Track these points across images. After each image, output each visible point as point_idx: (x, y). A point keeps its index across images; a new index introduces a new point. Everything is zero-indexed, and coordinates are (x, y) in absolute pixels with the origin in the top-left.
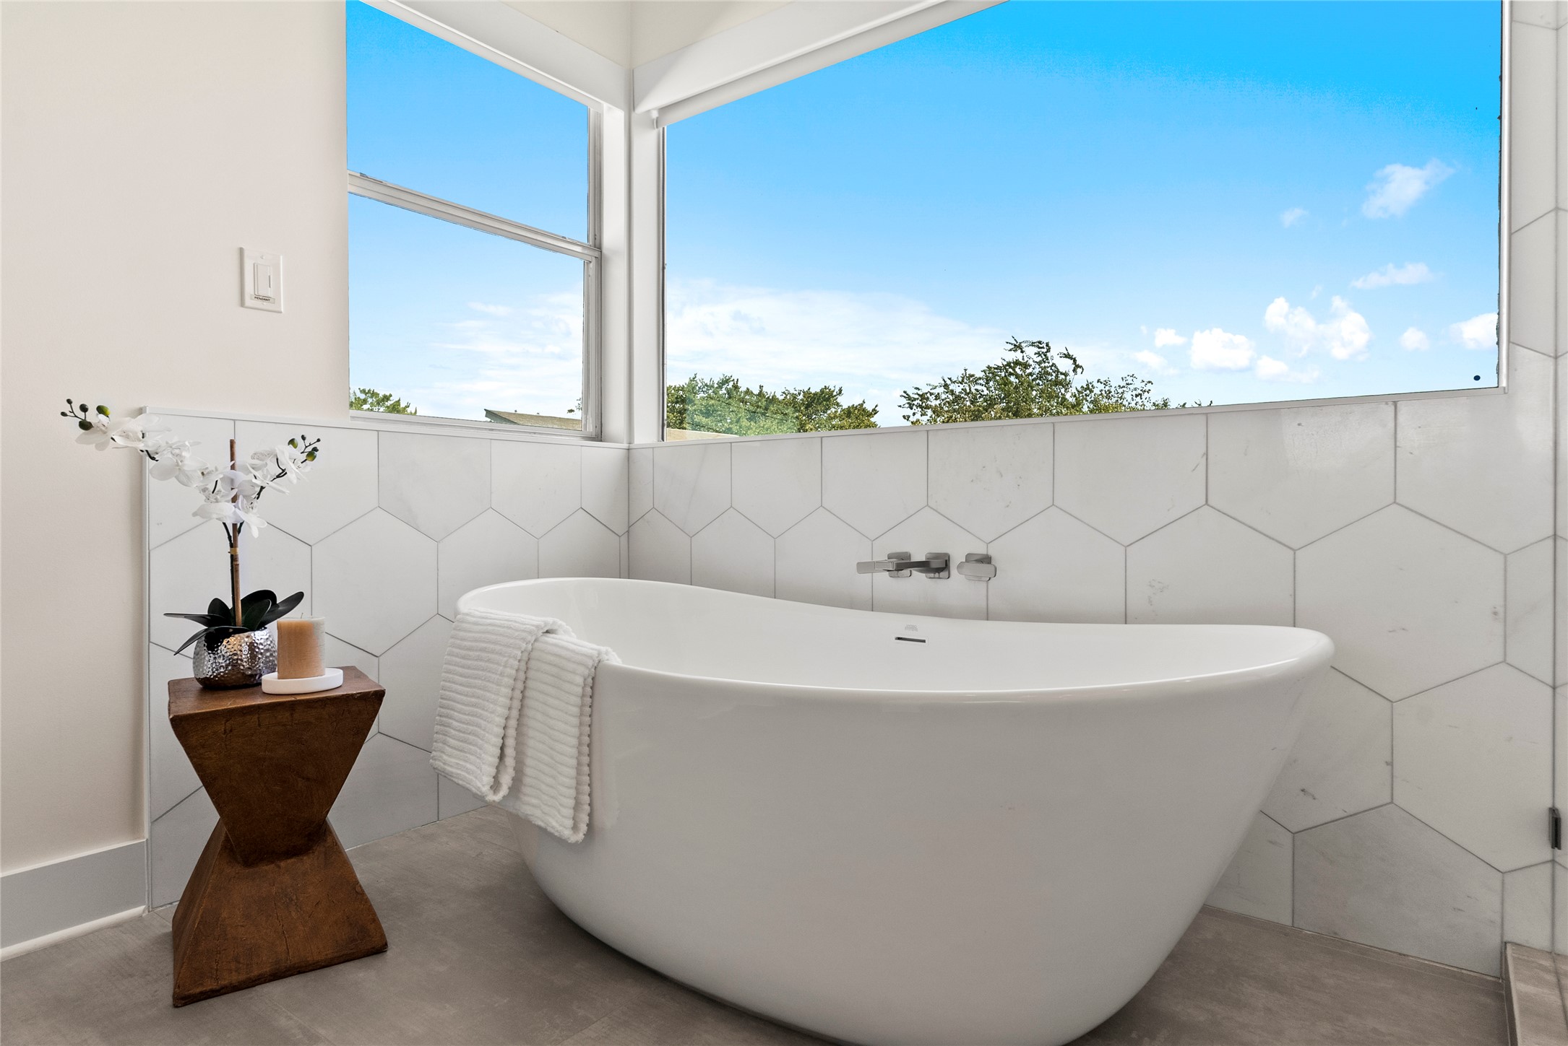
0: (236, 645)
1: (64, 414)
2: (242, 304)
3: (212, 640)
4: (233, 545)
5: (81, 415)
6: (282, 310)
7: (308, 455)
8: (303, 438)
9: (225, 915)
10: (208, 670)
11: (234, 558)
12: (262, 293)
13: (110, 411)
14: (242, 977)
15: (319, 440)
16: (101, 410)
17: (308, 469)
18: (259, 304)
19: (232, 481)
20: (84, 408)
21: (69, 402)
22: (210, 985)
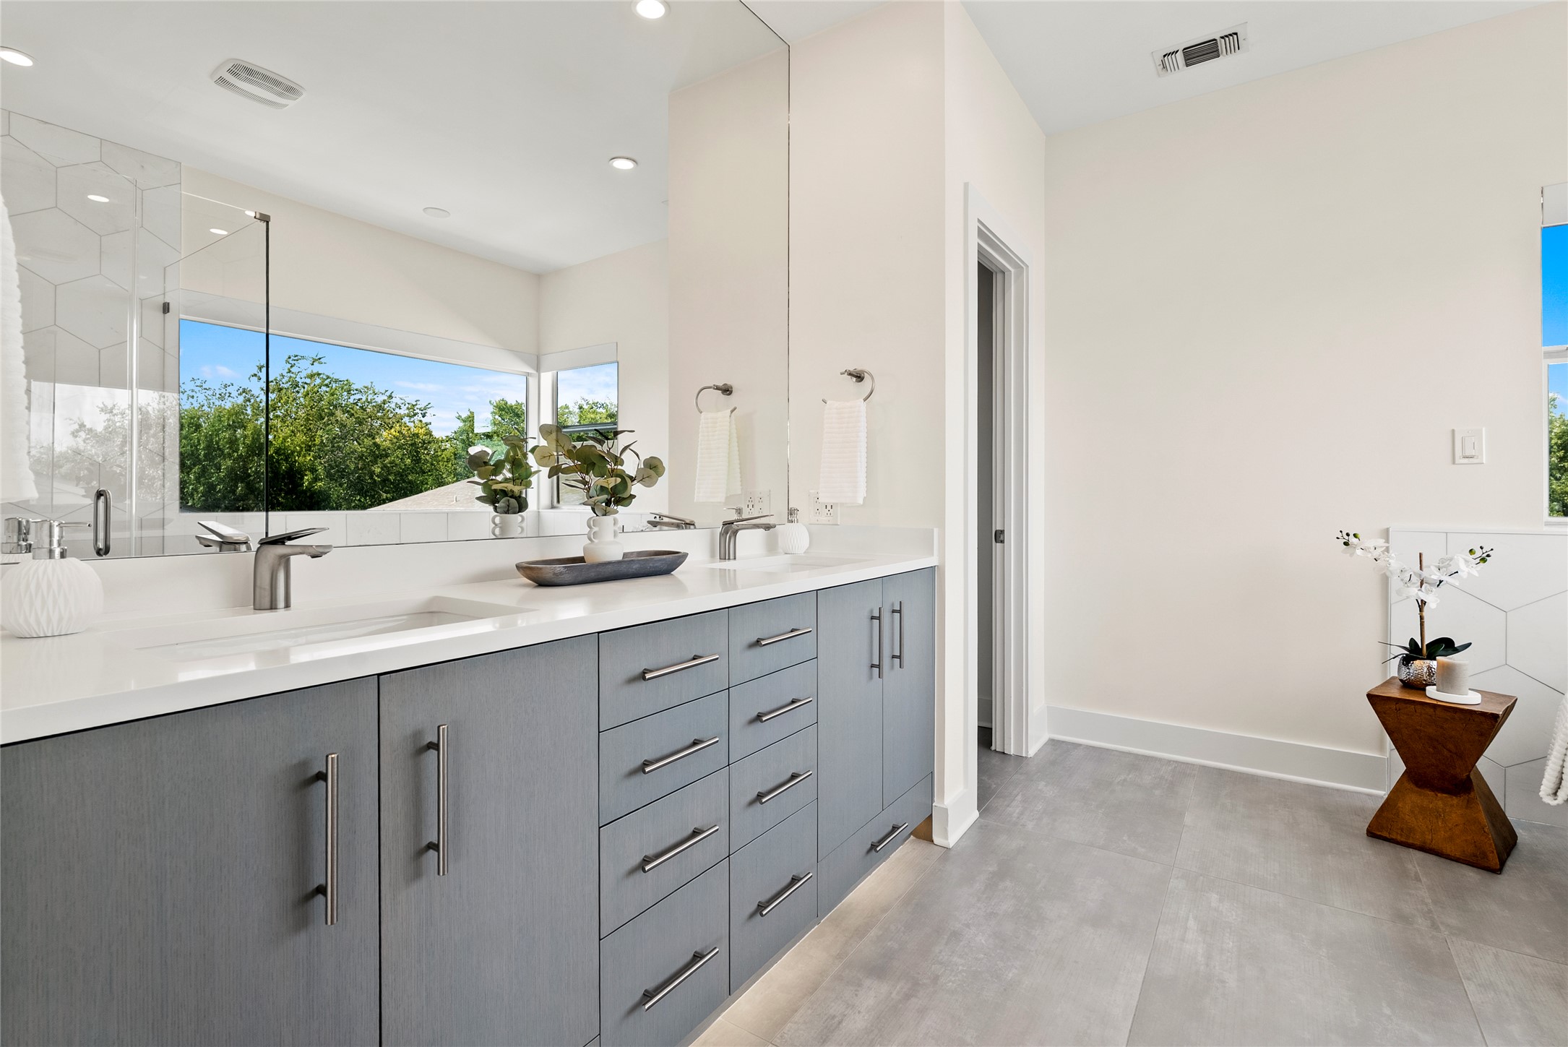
0: (1420, 666)
1: (1338, 538)
2: (1454, 463)
3: (1407, 661)
4: (1421, 610)
5: (1347, 537)
6: (1484, 462)
7: (1480, 560)
8: (1481, 548)
9: (1400, 805)
10: (1404, 677)
11: (1422, 618)
12: (1467, 454)
13: (1359, 536)
14: (1403, 839)
15: (1492, 550)
16: (1355, 535)
17: (1478, 569)
18: (1466, 461)
19: (1420, 575)
20: (1348, 535)
21: (1341, 532)
22: (1385, 834)
